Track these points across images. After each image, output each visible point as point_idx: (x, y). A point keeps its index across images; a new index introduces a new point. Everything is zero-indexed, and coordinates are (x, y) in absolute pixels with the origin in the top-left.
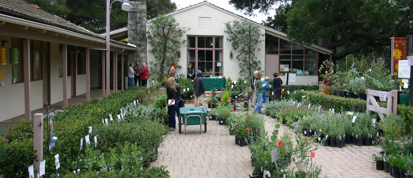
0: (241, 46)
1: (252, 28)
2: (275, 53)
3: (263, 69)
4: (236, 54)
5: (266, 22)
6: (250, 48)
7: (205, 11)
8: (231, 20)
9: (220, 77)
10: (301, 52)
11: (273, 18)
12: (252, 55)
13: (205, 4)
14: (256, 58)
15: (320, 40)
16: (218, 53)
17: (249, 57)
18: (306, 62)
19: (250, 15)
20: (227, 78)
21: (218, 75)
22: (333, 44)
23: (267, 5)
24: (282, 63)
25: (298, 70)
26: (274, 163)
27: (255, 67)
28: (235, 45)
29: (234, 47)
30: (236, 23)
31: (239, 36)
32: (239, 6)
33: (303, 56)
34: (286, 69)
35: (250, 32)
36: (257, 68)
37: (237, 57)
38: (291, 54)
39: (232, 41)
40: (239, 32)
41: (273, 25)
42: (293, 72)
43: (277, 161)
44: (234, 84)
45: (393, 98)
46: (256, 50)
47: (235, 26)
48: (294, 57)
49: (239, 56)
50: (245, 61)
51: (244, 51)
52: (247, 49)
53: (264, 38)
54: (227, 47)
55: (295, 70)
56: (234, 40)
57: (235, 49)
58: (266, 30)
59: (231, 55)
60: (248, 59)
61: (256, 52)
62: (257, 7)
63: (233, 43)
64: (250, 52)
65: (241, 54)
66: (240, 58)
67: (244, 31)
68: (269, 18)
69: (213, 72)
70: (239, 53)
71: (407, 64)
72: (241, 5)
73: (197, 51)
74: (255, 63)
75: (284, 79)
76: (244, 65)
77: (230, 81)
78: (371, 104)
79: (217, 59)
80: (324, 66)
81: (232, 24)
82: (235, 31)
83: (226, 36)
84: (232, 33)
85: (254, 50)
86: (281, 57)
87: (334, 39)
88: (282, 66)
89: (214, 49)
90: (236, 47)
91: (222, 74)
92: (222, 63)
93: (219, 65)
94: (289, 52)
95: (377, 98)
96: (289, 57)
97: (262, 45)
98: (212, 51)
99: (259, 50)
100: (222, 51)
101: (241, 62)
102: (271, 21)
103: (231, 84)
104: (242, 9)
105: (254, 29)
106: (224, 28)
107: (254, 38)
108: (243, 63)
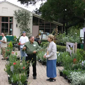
0: (21, 22)
1: (26, 13)
2: (37, 25)
3: (31, 32)
4: (19, 25)
5: (35, 10)
6: (25, 22)
7: (5, 5)
8: (17, 9)
9: (11, 36)
10: (49, 24)
11: (38, 9)
12: (26, 26)
13: (5, 2)
14: (28, 27)
15: (58, 20)
16: (11, 24)
17: (25, 27)
18: (51, 29)
19: (27, 7)
20: (14, 36)
21: (10, 34)
22: (64, 21)
23: (35, 3)
24: (40, 29)
25: (48, 33)
26: (12, 72)
27: (28, 31)
28: (18, 21)
29: (18, 22)
30: (19, 11)
31: (20, 17)
32: (22, 3)
33: (50, 27)
34: (42, 32)
35: (25, 15)
36: (28, 32)
37: (19, 27)
38: (45, 26)
39: (17, 19)
40: (21, 15)
41: (38, 12)
42: (45, 34)
43: (13, 71)
44: (17, 39)
45: (75, 46)
46: (28, 23)
47: (19, 12)
48: (46, 27)
49: (20, 26)
50: (23, 28)
51: (23, 24)
52: (24, 23)
53: (32, 18)
54: (15, 22)
55: (46, 33)
56: (18, 18)
57: (19, 23)
58: (33, 14)
59: (17, 25)
60: (24, 28)
61: (28, 24)
62: (31, 3)
63: (18, 20)
64: (25, 24)
65: (21, 25)
66: (21, 27)
67: (23, 15)
68: (37, 9)
69: (9, 33)
70: (20, 25)
71: (83, 31)
72: (23, 2)
73: (1, 23)
74: (28, 29)
75: (40, 37)
76: (22, 30)
77: (15, 37)
78: (68, 48)
79: (10, 27)
80: (54, 31)
81: (17, 11)
82: (19, 15)
83: (14, 17)
84: (17, 15)
85: (27, 23)
86: (40, 27)
87: (64, 19)
88: (40, 31)
89: (9, 23)
90: (19, 22)
91: (12, 34)
92: (13, 29)
93: (11, 30)
94: (43, 25)
95: (70, 46)
96: (43, 27)
97: (31, 21)
98: (8, 24)
99: (30, 23)
100: (12, 24)
101: (21, 29)
102: (37, 10)
103: (16, 39)
104: (24, 4)
105: (27, 14)
106: (14, 13)
107: (27, 18)
108: (22, 29)
